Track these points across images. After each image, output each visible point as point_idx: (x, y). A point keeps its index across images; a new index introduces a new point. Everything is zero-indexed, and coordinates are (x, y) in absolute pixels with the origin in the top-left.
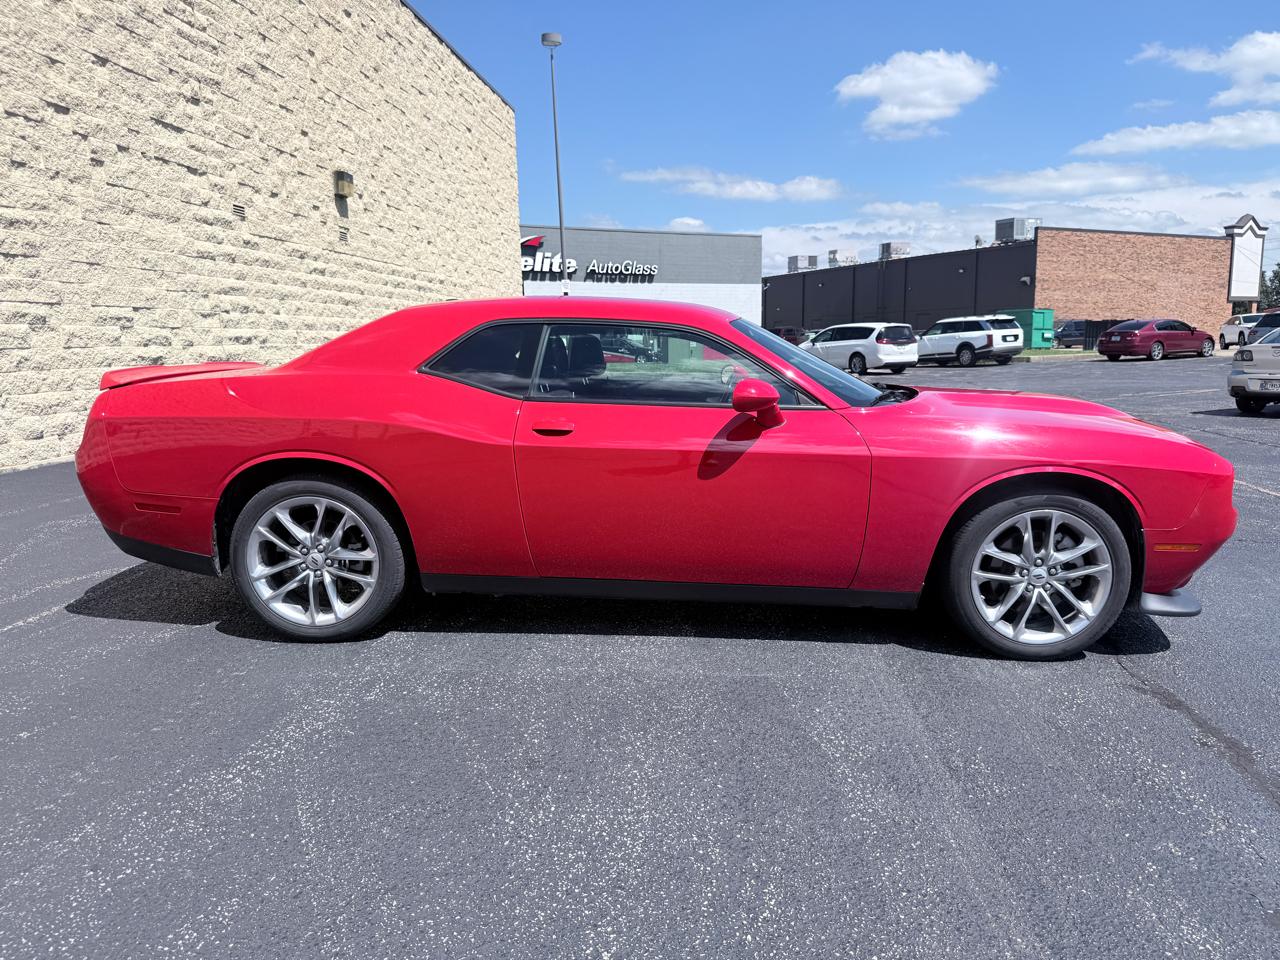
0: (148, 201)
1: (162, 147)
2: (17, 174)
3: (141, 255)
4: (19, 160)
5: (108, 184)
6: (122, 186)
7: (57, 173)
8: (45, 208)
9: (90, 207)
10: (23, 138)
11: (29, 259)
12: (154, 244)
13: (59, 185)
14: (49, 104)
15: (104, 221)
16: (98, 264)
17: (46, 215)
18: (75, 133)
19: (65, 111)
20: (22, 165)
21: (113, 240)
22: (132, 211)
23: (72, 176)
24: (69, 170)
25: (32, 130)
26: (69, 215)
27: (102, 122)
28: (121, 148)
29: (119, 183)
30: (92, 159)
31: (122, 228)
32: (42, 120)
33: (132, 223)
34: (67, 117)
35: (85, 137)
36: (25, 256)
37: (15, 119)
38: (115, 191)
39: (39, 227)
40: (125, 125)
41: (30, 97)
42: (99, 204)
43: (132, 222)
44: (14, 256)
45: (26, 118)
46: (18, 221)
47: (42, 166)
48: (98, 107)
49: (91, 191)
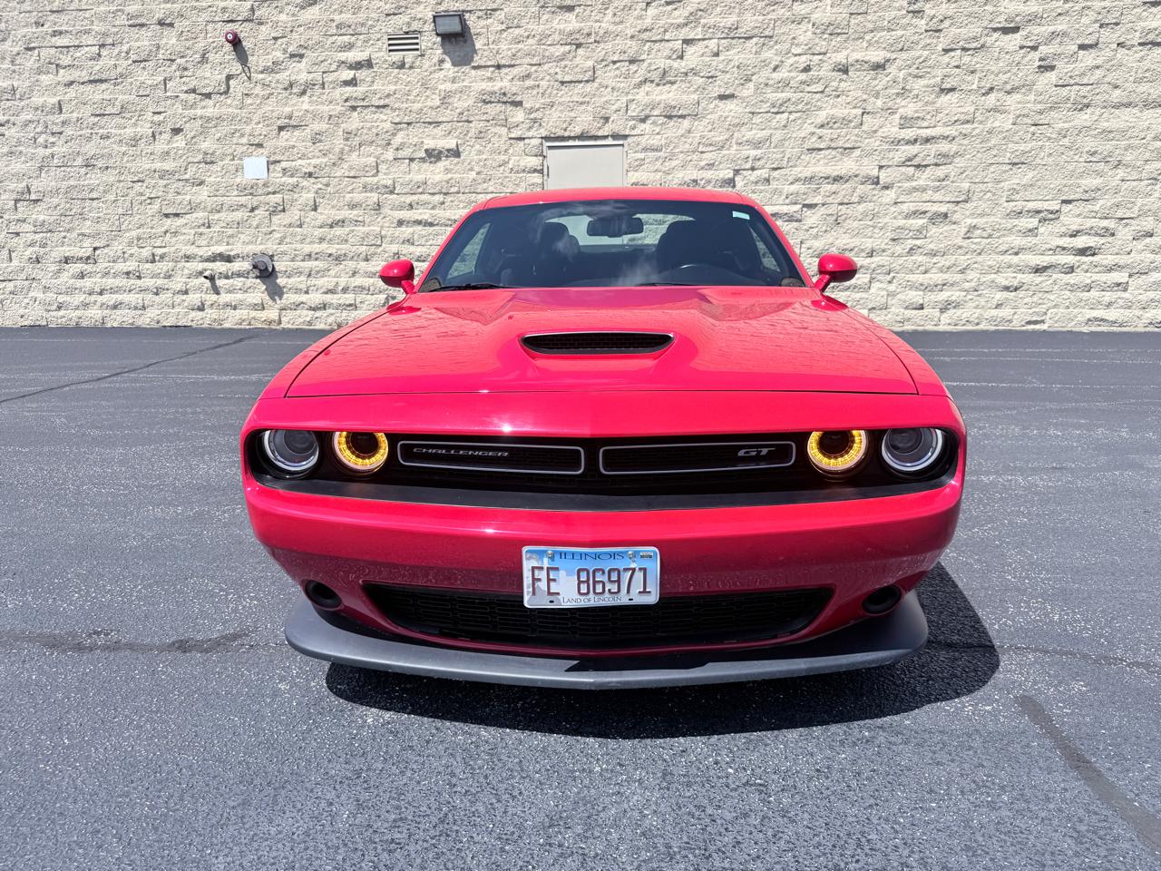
0: (1118, 92)
1: (1150, 31)
2: (945, 99)
3: (1087, 149)
4: (949, 86)
5: (1056, 86)
6: (1077, 84)
7: (992, 89)
8: (968, 122)
9: (1026, 112)
10: (957, 67)
11: (941, 167)
12: (1111, 136)
13: (991, 100)
14: (995, 30)
15: (1040, 122)
16: (1023, 163)
17: (967, 128)
18: (1022, 47)
19: (1016, 30)
20: (952, 90)
21: (1049, 138)
22: (1088, 106)
23: (1008, 87)
24: (1006, 83)
25: (969, 58)
26: (997, 124)
27: (1060, 28)
28: (1082, 47)
29: (1072, 82)
30: (1040, 67)
31: (1066, 125)
32: (983, 46)
33: (1085, 118)
34: (1017, 36)
35: (1034, 48)
36: (936, 165)
37: (952, 54)
38: (1064, 92)
39: (956, 140)
40: (1096, 21)
41: (975, 29)
42: (1039, 107)
43: (1087, 117)
44: (926, 166)
45: (964, 49)
46: (933, 138)
47: (974, 87)
48: (1060, 14)
49: (1032, 97)
